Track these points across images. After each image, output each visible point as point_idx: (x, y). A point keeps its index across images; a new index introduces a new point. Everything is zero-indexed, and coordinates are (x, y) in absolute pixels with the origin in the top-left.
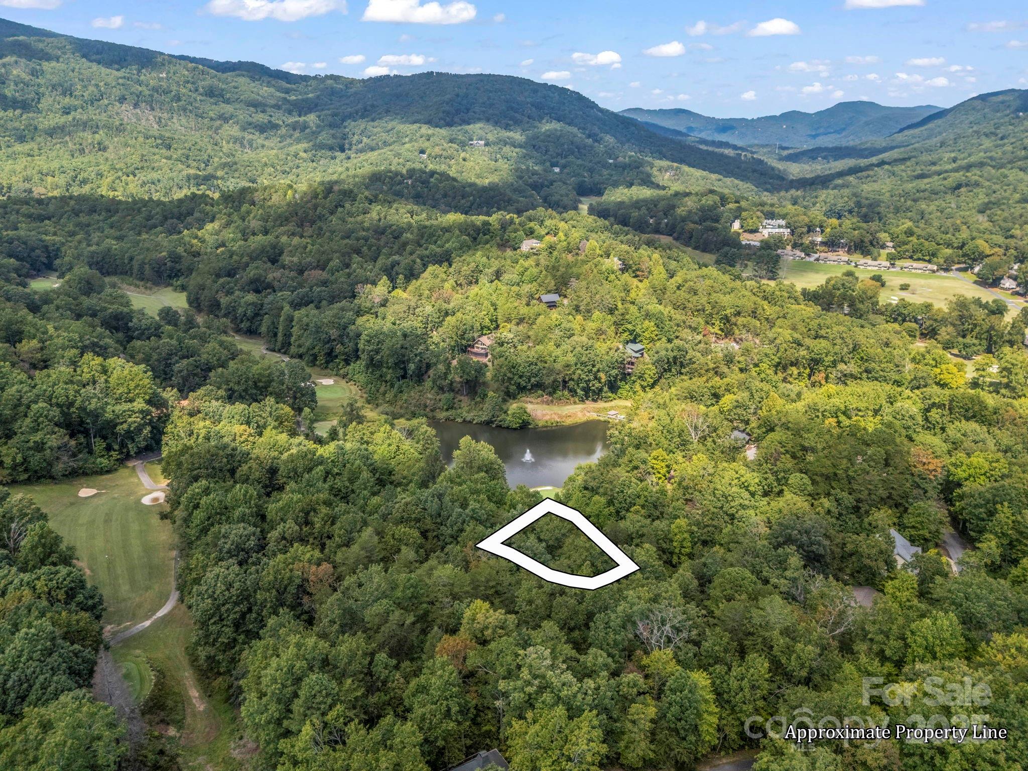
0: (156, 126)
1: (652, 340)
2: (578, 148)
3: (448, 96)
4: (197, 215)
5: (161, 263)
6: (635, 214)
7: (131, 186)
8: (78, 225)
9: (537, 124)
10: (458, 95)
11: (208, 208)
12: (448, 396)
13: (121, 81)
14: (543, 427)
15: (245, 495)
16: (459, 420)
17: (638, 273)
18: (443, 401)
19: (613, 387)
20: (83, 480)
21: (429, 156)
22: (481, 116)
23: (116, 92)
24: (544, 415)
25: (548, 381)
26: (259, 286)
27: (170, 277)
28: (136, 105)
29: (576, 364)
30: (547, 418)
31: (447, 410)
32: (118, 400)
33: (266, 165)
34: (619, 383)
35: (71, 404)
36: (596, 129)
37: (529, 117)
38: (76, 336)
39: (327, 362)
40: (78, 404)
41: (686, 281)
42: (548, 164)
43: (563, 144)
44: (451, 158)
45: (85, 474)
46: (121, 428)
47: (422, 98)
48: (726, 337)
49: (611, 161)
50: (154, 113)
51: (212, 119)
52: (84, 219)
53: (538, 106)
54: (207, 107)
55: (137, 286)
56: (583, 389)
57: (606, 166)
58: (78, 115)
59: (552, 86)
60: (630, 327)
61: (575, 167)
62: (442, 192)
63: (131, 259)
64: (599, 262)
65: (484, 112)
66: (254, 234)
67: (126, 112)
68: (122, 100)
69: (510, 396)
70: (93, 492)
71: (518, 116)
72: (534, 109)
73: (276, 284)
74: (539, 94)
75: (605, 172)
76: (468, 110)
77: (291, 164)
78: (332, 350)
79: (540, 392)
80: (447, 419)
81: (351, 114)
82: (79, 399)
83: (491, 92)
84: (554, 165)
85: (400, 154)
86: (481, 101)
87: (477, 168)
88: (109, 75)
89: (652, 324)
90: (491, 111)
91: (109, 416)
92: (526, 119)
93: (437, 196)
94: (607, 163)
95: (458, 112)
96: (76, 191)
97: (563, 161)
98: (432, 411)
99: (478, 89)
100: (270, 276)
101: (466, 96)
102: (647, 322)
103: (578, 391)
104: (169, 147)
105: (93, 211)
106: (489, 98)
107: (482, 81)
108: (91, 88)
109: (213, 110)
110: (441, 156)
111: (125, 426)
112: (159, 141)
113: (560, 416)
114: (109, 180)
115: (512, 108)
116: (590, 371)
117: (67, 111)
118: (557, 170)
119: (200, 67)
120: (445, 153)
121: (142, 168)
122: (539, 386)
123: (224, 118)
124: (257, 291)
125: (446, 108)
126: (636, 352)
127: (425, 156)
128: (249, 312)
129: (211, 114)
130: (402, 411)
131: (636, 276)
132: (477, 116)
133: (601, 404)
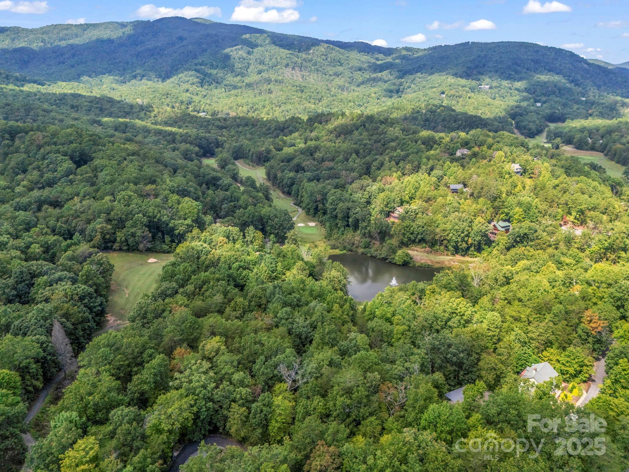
0: (301, 80)
1: (520, 221)
2: (560, 90)
3: (473, 57)
4: (290, 128)
5: (261, 153)
6: (578, 136)
7: (277, 112)
8: (237, 132)
9: (532, 73)
10: (479, 56)
11: (298, 125)
12: (368, 240)
13: (288, 56)
14: (419, 267)
15: (184, 269)
16: (369, 255)
17: (532, 175)
18: (363, 243)
19: (479, 249)
20: (154, 254)
21: (447, 95)
22: (493, 69)
23: (285, 62)
24: (421, 259)
25: (428, 238)
26: (299, 169)
27: (264, 161)
28: (293, 69)
29: (451, 230)
30: (423, 261)
31: (365, 248)
32: (180, 218)
33: (350, 101)
34: (483, 246)
35: (155, 217)
36: (579, 77)
37: (528, 69)
38: (175, 185)
39: (315, 213)
40: (157, 217)
41: (562, 183)
42: (532, 100)
43: (548, 87)
44: (460, 97)
45: (156, 252)
46: (176, 232)
47: (456, 59)
48: (581, 224)
49: (584, 99)
50: (302, 73)
51: (330, 75)
52: (240, 129)
53: (537, 62)
54: (329, 68)
55: (249, 165)
56: (453, 247)
57: (578, 102)
58: (265, 75)
59: (551, 47)
60: (506, 210)
61: (553, 103)
62: (442, 118)
63: (249, 151)
64: (501, 166)
65: (495, 66)
66: (312, 140)
67: (288, 73)
68: (287, 65)
69: (403, 244)
70: (155, 260)
71: (519, 68)
72: (533, 63)
73: (306, 168)
74: (540, 53)
75: (576, 107)
76: (484, 66)
77: (364, 101)
78: (317, 207)
79: (424, 245)
80: (363, 253)
81: (410, 70)
82: (159, 215)
83: (503, 53)
84: (536, 101)
85: (427, 95)
86: (495, 59)
87: (476, 103)
88: (284, 52)
89: (521, 210)
90: (500, 66)
91: (171, 225)
92: (525, 70)
93: (438, 120)
94: (580, 100)
95: (477, 67)
96: (250, 115)
97: (544, 99)
98: (357, 247)
99: (495, 51)
100: (304, 164)
101: (486, 56)
102: (518, 208)
103: (450, 247)
104: (302, 91)
105: (246, 125)
106: (501, 57)
107: (499, 46)
108: (273, 60)
109: (331, 70)
110: (454, 95)
111: (177, 231)
112: (298, 88)
113: (432, 261)
114: (267, 109)
115: (516, 64)
116: (459, 236)
117: (260, 72)
118: (539, 104)
119: (331, 46)
120: (457, 94)
121: (285, 103)
122: (422, 240)
123: (337, 75)
124: (297, 171)
125: (469, 65)
126: (502, 227)
127: (444, 96)
128: (288, 183)
129: (331, 73)
130: (339, 245)
131: (531, 178)
132: (490, 69)
133: (467, 259)
